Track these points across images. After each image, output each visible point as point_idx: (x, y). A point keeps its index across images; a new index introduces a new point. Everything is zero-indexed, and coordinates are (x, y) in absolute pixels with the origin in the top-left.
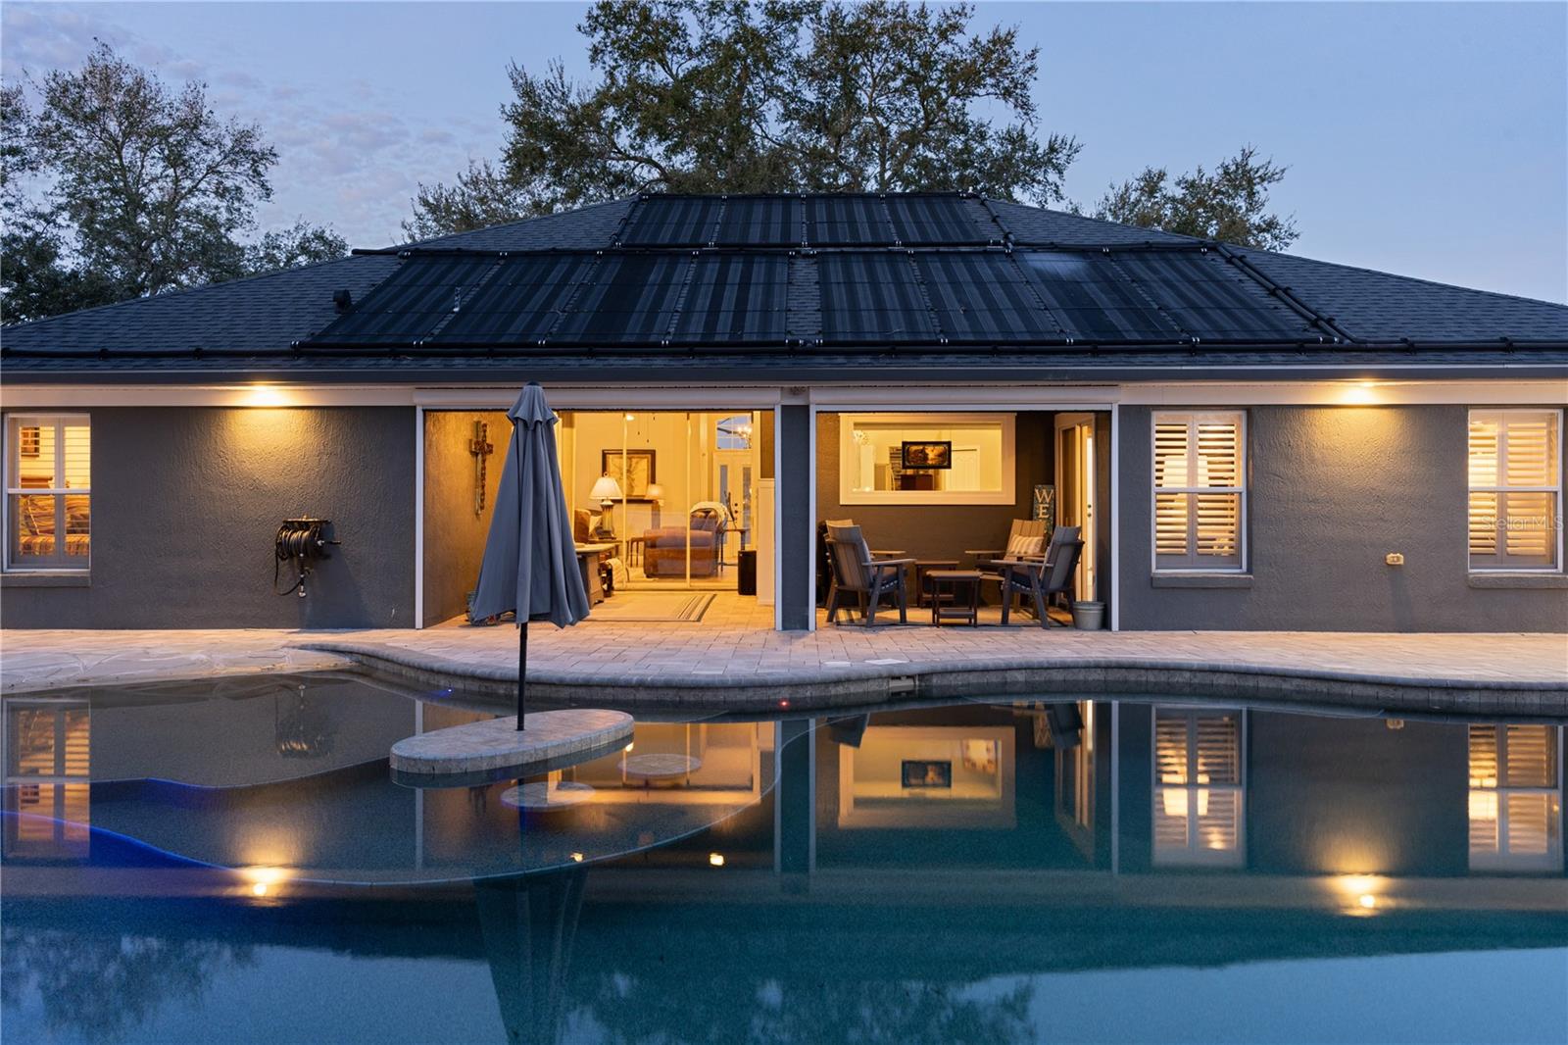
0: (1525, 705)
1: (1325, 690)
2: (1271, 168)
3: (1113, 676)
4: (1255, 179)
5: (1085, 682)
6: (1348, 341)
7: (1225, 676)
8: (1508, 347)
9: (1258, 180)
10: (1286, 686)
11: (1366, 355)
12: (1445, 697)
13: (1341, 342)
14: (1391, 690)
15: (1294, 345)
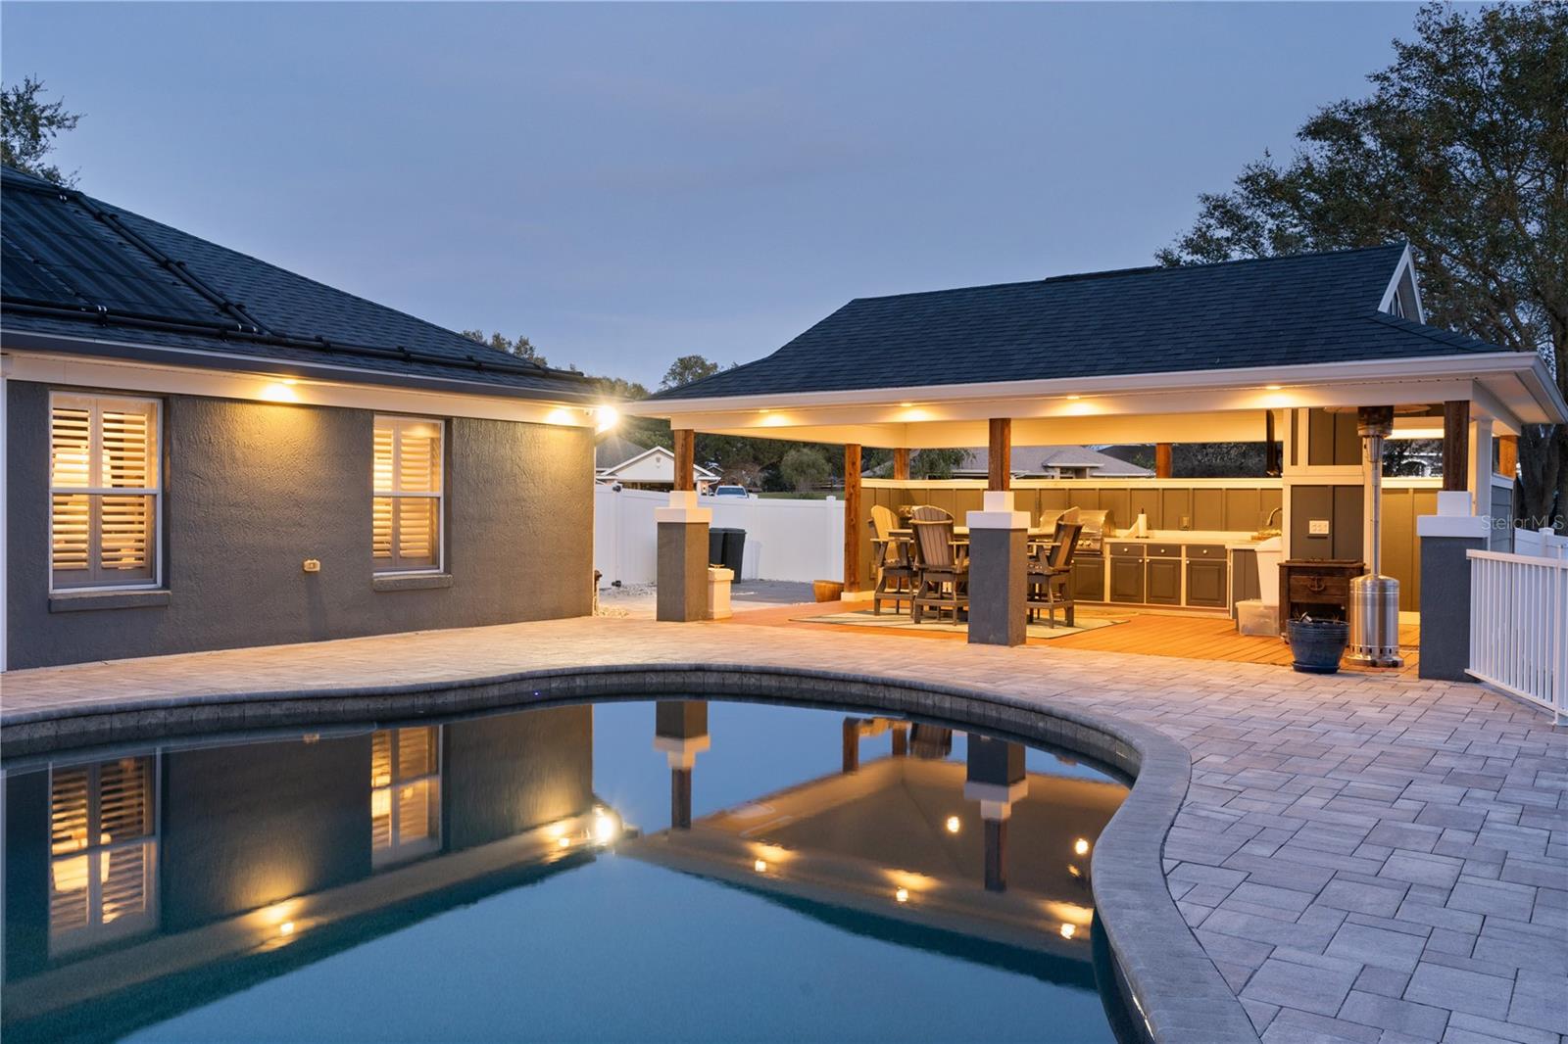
0: (488, 699)
1: (316, 710)
2: (61, 112)
3: (66, 728)
4: (40, 118)
5: (30, 741)
6: (267, 333)
7: (207, 709)
8: (405, 358)
9: (44, 121)
10: (276, 711)
11: (289, 350)
12: (428, 701)
13: (260, 333)
14: (381, 700)
15: (216, 330)
